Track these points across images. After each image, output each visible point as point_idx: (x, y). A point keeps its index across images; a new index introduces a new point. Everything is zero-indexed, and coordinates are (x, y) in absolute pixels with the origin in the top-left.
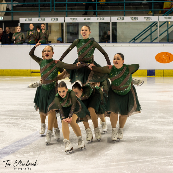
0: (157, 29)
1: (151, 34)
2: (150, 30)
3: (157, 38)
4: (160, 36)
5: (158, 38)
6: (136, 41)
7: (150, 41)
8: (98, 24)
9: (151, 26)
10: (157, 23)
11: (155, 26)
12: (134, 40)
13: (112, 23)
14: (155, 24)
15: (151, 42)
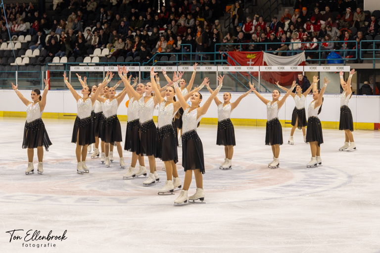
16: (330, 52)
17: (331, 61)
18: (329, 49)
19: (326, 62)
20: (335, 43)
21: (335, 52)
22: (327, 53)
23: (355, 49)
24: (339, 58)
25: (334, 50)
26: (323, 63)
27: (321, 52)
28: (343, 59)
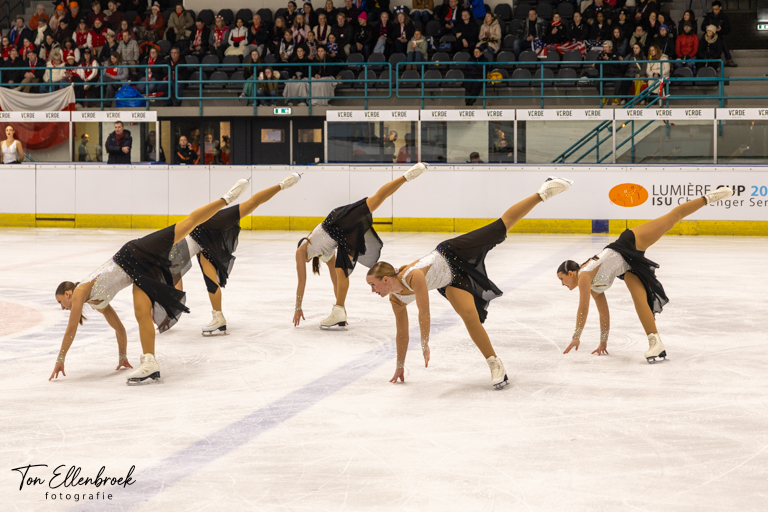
0: (611, 135)
1: (597, 147)
2: (595, 138)
3: (611, 153)
4: (617, 149)
5: (613, 155)
6: (567, 161)
7: (596, 161)
8: (487, 124)
9: (597, 129)
10: (611, 122)
11: (606, 129)
12: (562, 159)
13: (519, 122)
14: (607, 124)
15: (599, 162)
16: (121, 85)
17: (123, 101)
18: (119, 81)
19: (114, 104)
20: (130, 69)
21: (131, 85)
22: (115, 88)
23: (167, 79)
24: (137, 96)
25: (129, 81)
26: (107, 106)
27: (105, 87)
28: (146, 98)
